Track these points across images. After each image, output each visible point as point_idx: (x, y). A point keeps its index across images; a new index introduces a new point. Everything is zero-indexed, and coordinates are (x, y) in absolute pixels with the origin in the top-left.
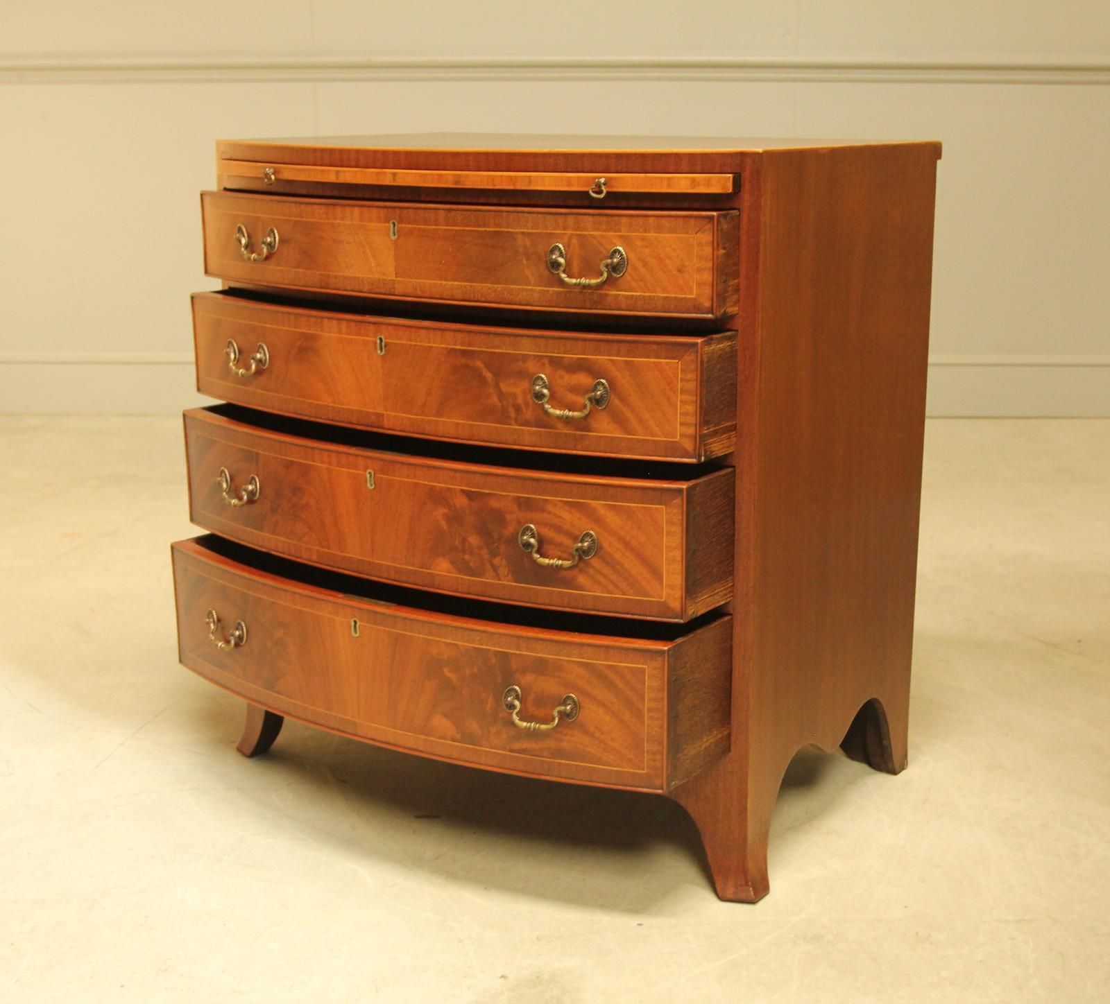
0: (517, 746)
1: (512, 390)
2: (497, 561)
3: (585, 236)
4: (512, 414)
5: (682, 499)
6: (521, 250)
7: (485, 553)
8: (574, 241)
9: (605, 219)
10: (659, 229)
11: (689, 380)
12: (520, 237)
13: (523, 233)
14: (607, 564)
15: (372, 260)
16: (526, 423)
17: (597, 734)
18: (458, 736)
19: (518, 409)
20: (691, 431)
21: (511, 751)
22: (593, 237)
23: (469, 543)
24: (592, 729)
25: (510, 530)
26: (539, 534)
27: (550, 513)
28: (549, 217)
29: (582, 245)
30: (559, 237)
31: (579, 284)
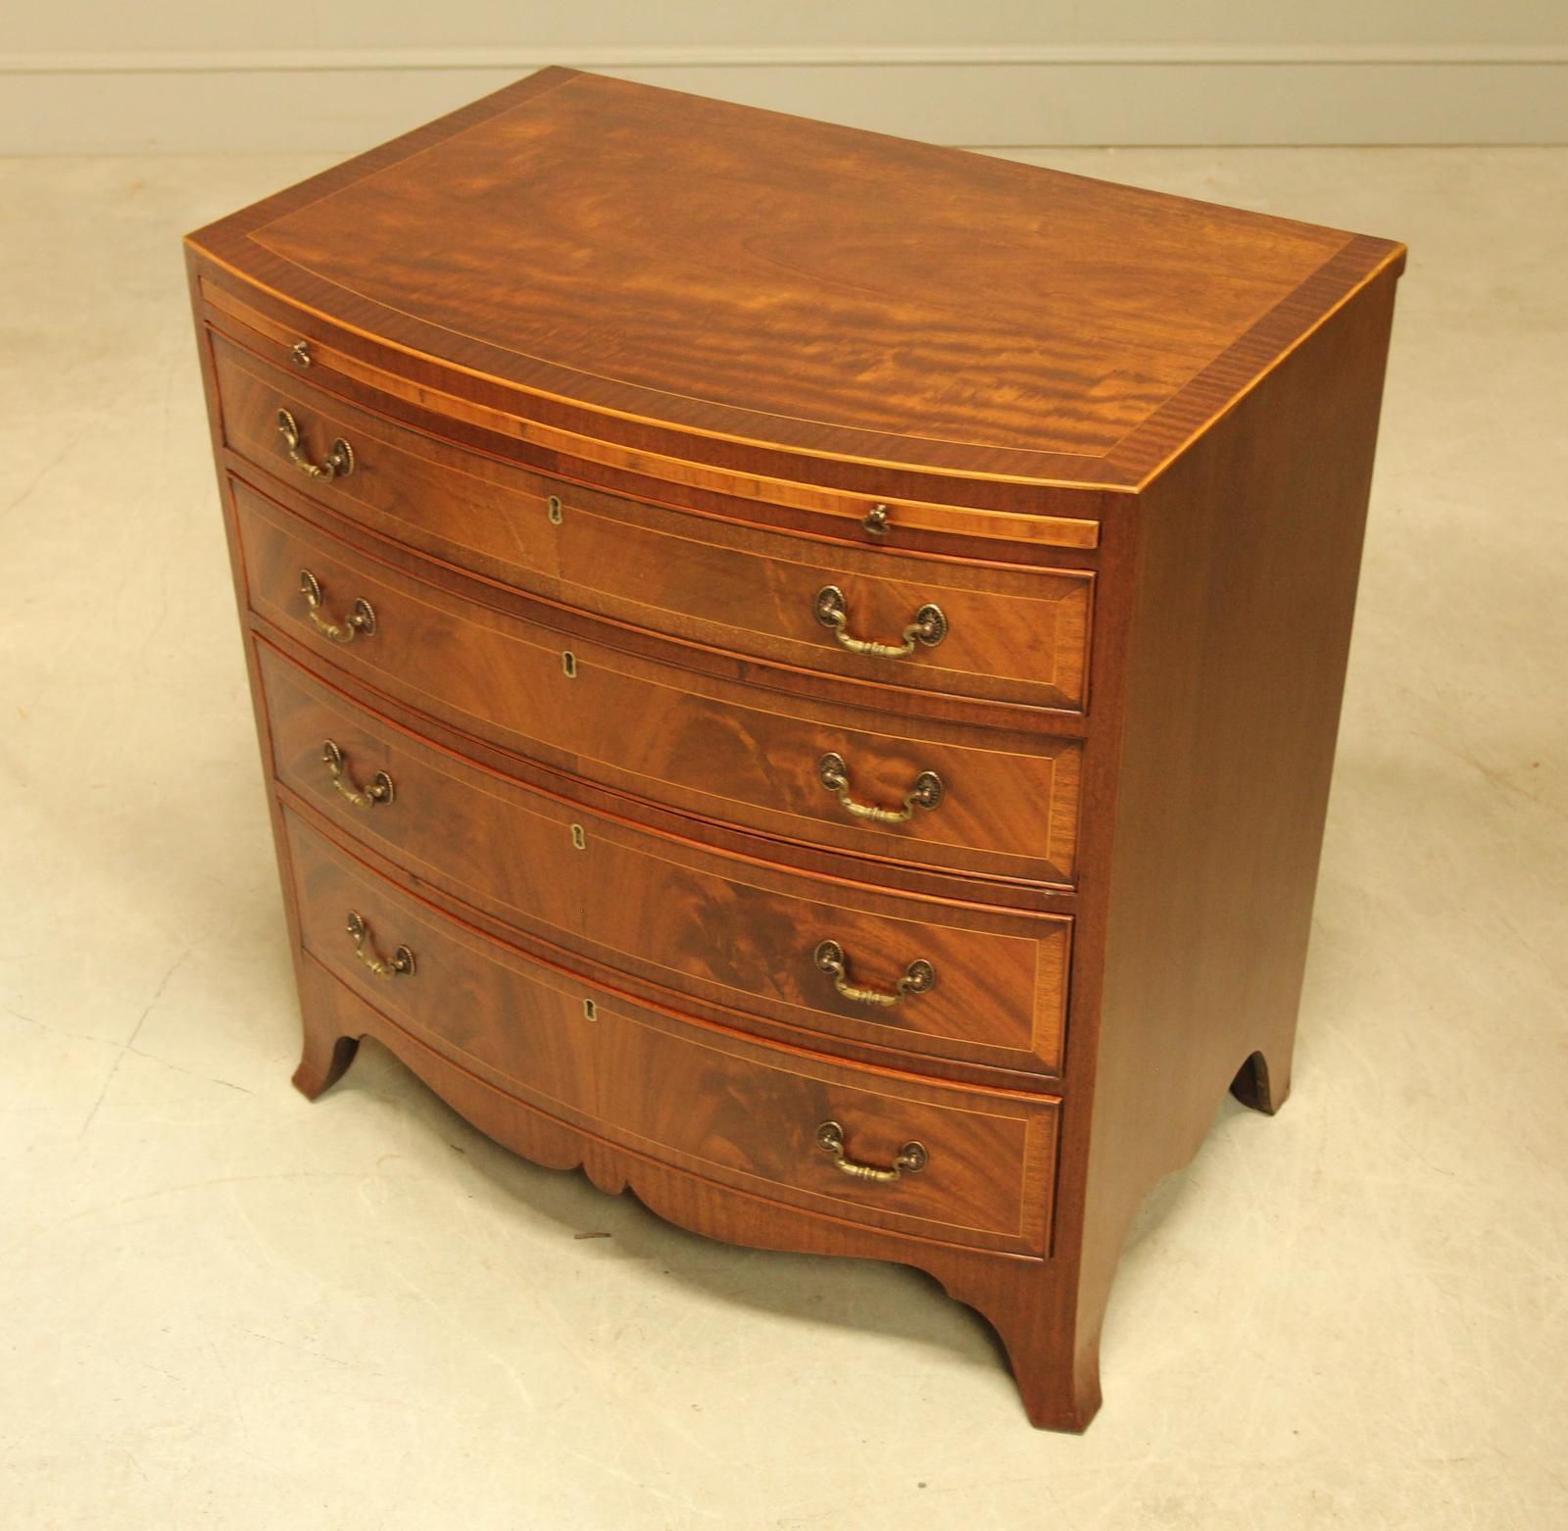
0: (835, 1190)
1: (787, 765)
2: (781, 976)
3: (877, 581)
4: (788, 798)
5: (1065, 934)
6: (772, 584)
7: (763, 965)
8: (861, 586)
9: (911, 562)
10: (998, 587)
11: (1066, 785)
12: (770, 566)
13: (774, 561)
14: (949, 1000)
15: (519, 542)
16: (811, 813)
17: (954, 1189)
18: (747, 1167)
19: (797, 792)
20: (1068, 849)
21: (828, 1194)
22: (890, 584)
23: (738, 949)
24: (946, 1182)
25: (800, 943)
26: (845, 954)
27: (862, 930)
28: (817, 547)
29: (873, 595)
30: (836, 580)
31: (869, 652)
